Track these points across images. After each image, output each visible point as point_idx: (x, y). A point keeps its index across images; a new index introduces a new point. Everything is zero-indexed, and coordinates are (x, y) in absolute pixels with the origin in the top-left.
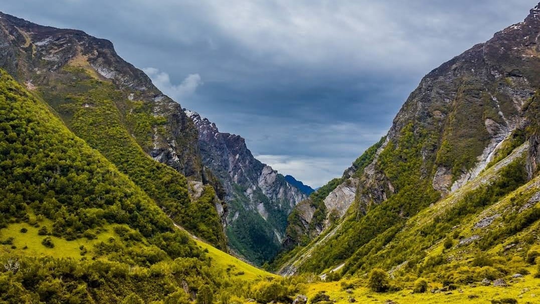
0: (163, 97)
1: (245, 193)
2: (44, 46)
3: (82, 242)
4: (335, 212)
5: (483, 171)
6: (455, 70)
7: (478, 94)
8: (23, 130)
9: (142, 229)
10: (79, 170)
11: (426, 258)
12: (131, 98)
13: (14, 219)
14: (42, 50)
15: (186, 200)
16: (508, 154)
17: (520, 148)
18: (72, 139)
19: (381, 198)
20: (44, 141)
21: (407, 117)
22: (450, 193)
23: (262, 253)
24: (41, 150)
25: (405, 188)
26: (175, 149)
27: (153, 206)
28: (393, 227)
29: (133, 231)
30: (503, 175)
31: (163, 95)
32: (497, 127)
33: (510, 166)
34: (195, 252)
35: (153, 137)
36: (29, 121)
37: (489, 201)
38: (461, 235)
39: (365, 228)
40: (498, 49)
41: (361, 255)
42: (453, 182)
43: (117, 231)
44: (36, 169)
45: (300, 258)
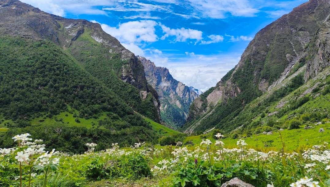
0: (126, 50)
1: (169, 96)
2: (69, 28)
3: (92, 120)
4: (212, 103)
5: (283, 80)
6: (272, 29)
7: (283, 41)
8: (62, 70)
9: (119, 114)
10: (89, 87)
11: (252, 123)
12: (111, 51)
13: (62, 111)
14: (69, 31)
15: (139, 100)
16: (296, 71)
17: (302, 67)
18: (84, 73)
19: (234, 95)
20: (71, 74)
21: (248, 54)
22: (267, 91)
23: (178, 123)
24: (71, 79)
25: (245, 90)
26: (133, 76)
27: (124, 103)
28: (239, 109)
29: (115, 115)
30: (292, 81)
31: (126, 49)
32: (292, 58)
33: (296, 77)
34: (144, 123)
35: (122, 70)
36: (64, 65)
37: (285, 94)
38: (269, 111)
39: (226, 110)
40: (295, 17)
41: (223, 122)
42: (269, 86)
43: (108, 115)
44: (69, 88)
45: (195, 125)
